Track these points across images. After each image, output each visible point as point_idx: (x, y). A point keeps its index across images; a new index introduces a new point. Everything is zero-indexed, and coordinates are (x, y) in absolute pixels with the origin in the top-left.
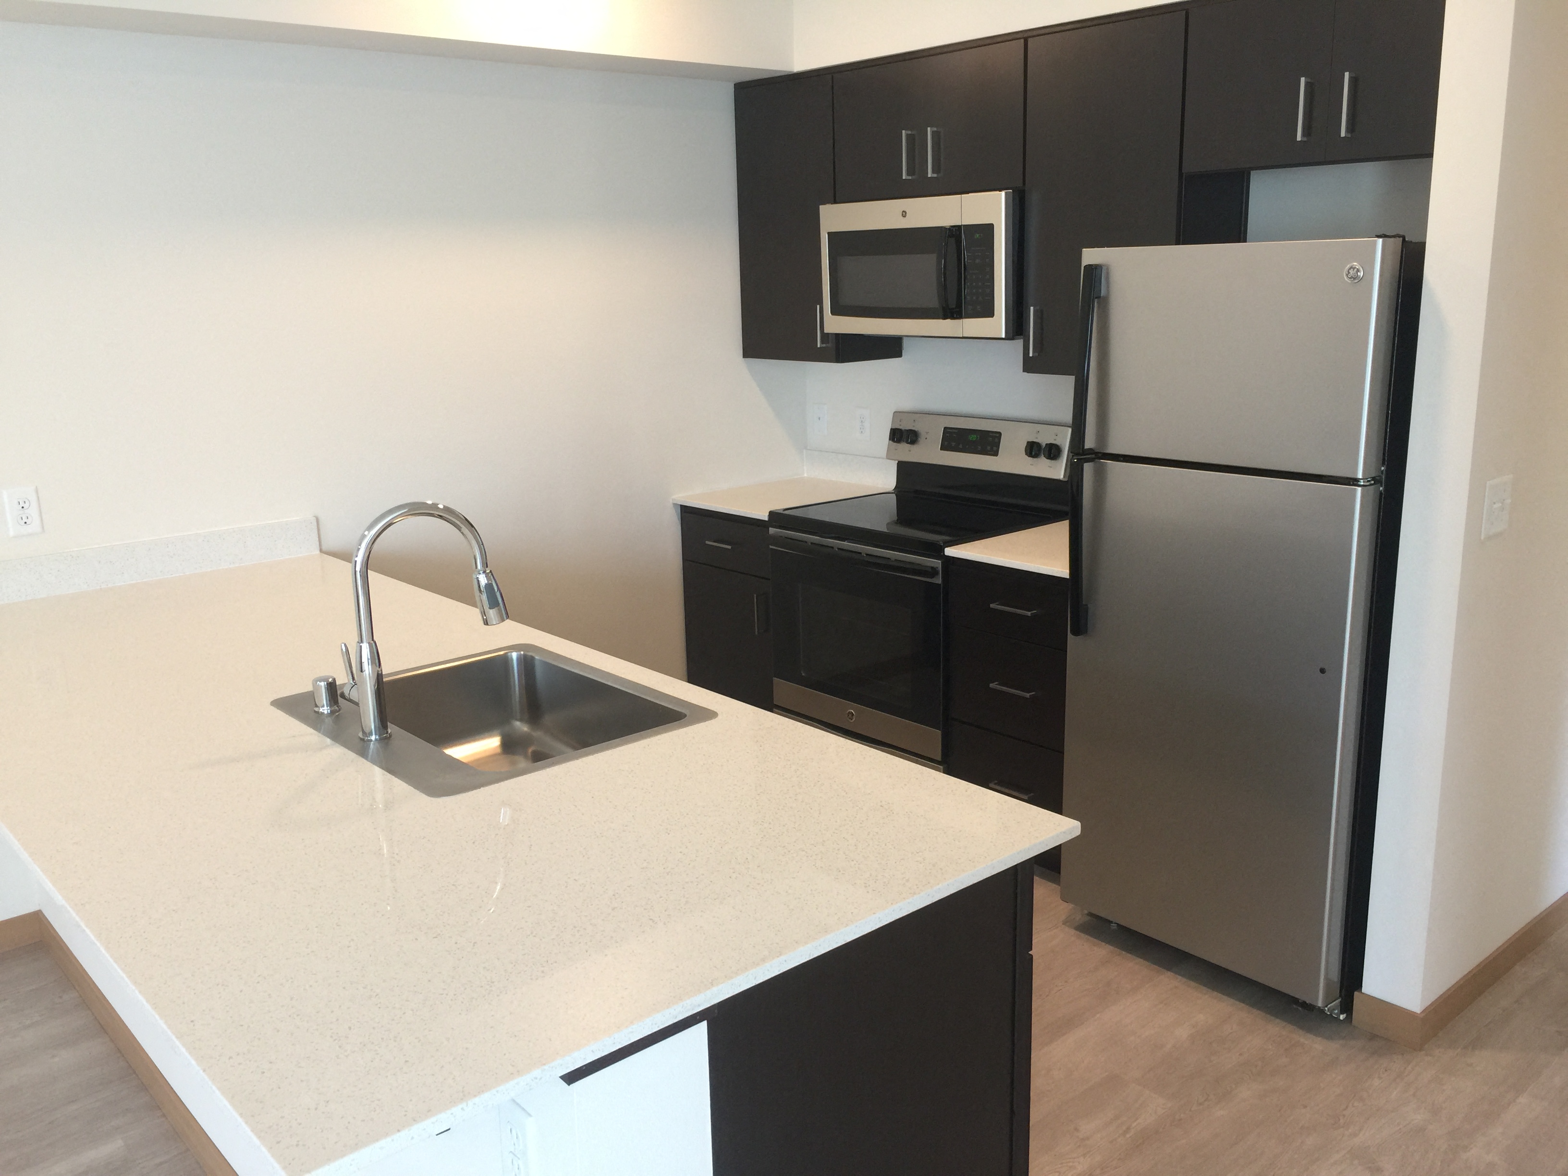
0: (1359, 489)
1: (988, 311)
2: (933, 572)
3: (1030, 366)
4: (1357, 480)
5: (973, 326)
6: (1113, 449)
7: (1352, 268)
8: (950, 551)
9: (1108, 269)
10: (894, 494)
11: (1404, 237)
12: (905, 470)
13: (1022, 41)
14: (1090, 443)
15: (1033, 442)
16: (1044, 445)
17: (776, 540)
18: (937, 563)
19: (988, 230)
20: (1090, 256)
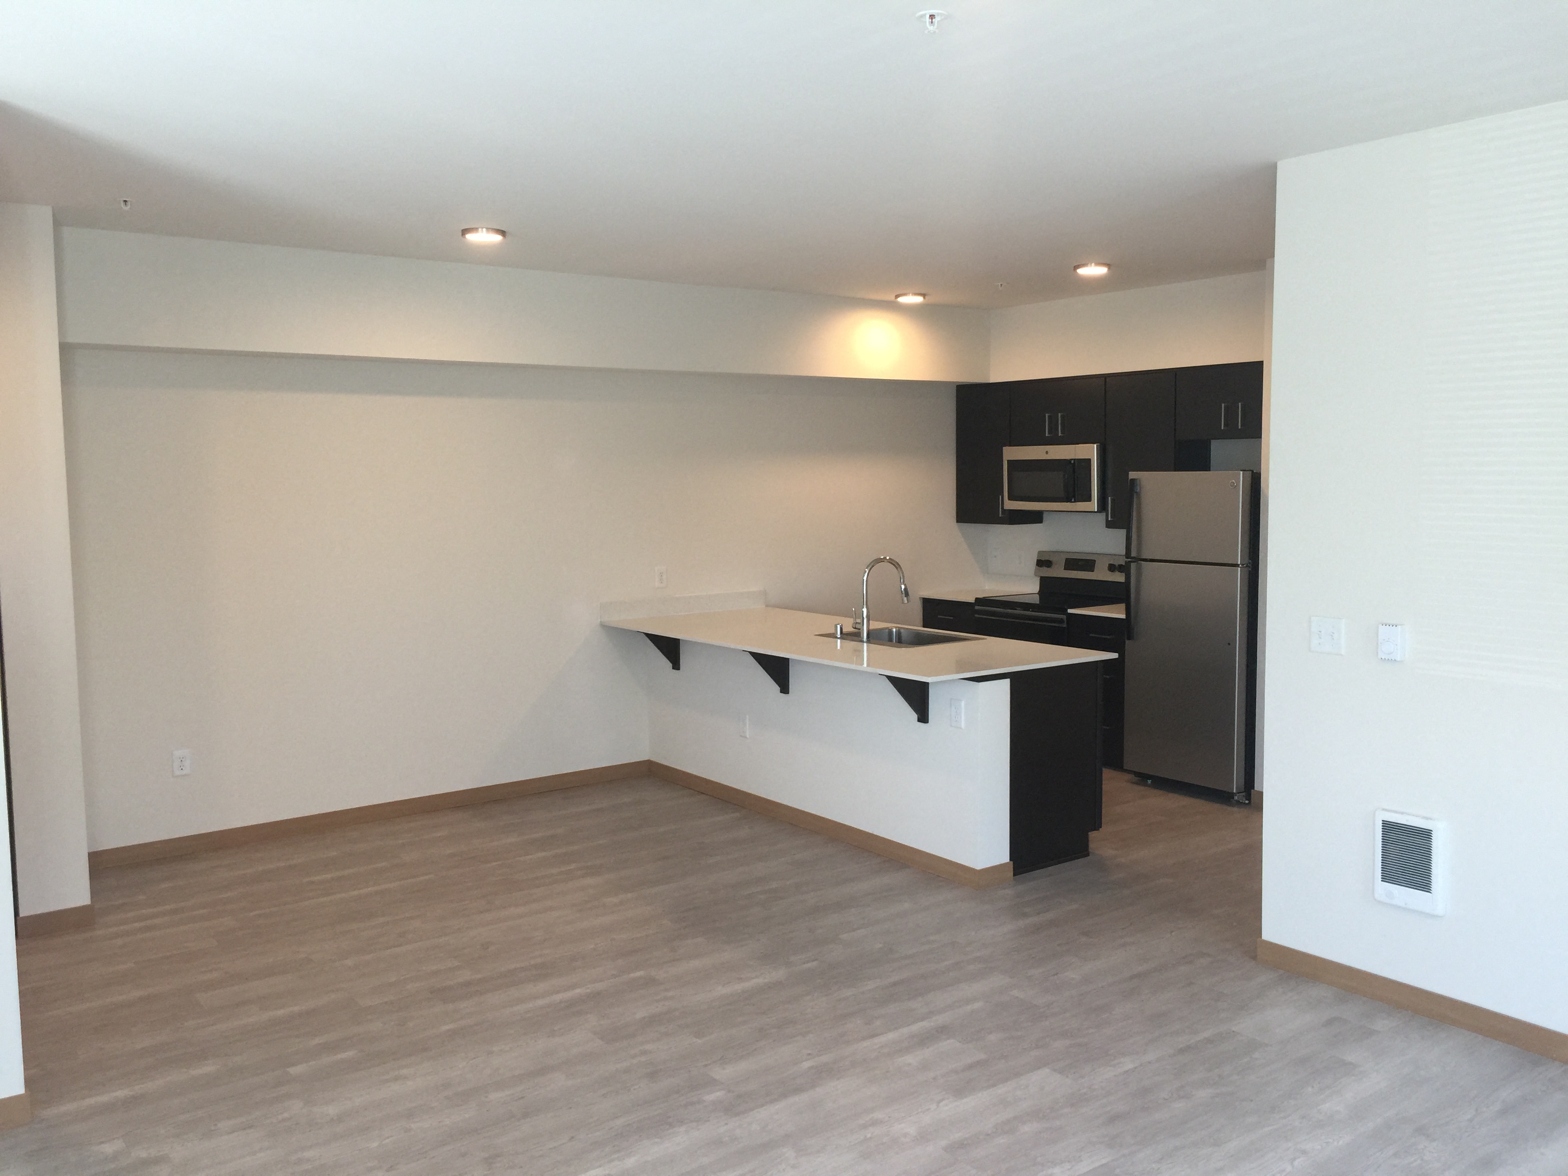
0: (1239, 569)
1: (1089, 499)
2: (1061, 621)
3: (1109, 525)
4: (1239, 565)
5: (1081, 506)
6: (1144, 557)
7: (1232, 482)
8: (1070, 611)
9: (1140, 481)
10: (1038, 595)
11: (1252, 471)
12: (1044, 581)
13: (1103, 378)
14: (1133, 554)
15: (1111, 564)
16: (1117, 565)
17: (978, 612)
18: (1064, 617)
19: (1089, 461)
20: (1132, 475)
